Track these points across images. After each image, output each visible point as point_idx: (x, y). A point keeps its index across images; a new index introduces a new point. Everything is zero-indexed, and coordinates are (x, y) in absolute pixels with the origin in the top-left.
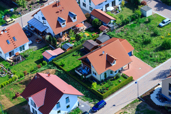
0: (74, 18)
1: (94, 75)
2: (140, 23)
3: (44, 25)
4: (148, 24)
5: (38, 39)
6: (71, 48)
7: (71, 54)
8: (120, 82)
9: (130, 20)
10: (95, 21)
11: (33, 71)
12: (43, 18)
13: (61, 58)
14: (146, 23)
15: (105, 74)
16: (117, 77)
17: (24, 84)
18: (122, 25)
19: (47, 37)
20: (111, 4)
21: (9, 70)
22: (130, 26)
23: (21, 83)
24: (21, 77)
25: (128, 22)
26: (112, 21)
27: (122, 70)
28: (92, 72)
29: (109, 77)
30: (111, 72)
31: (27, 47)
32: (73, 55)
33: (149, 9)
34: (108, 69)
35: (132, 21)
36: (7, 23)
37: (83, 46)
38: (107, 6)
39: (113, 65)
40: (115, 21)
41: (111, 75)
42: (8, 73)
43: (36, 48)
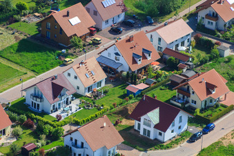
0: (149, 56)
1: (193, 105)
2: (220, 62)
3: (117, 62)
4: (230, 64)
5: (111, 77)
6: (155, 83)
7: (159, 88)
8: (220, 110)
9: (208, 59)
10: (171, 59)
11: (122, 104)
12: (117, 54)
13: (149, 91)
14: (226, 62)
15: (206, 101)
16: (217, 106)
17: (118, 114)
18: (201, 65)
19: (125, 73)
20: (180, 45)
21: (94, 103)
22: (210, 65)
23: (115, 113)
24: (112, 108)
25: (206, 62)
26: (190, 60)
27: (219, 101)
28: (190, 101)
29: (209, 107)
30: (211, 101)
31: (103, 84)
32: (161, 89)
33: (226, 48)
34: (209, 96)
35: (210, 61)
36: (66, 63)
37: (168, 81)
38: (177, 46)
39: (213, 93)
40: (193, 59)
41: (211, 104)
42: (95, 106)
43: (112, 86)
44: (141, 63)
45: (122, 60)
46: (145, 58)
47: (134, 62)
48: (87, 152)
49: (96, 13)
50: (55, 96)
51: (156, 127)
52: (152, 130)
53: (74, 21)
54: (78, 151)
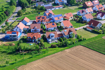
44: (100, 9)
45: (97, 9)
46: (101, 9)
47: (99, 9)
48: (86, 19)
49: (93, 3)
50: (82, 13)
51: (101, 16)
52: (100, 17)
53: (89, 4)
54: (84, 19)
